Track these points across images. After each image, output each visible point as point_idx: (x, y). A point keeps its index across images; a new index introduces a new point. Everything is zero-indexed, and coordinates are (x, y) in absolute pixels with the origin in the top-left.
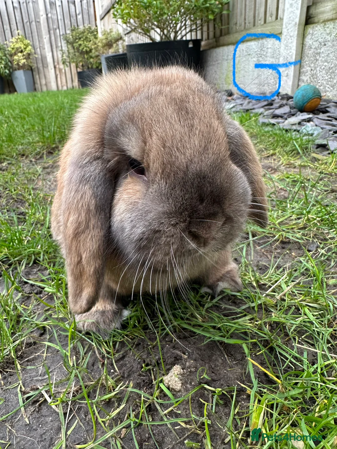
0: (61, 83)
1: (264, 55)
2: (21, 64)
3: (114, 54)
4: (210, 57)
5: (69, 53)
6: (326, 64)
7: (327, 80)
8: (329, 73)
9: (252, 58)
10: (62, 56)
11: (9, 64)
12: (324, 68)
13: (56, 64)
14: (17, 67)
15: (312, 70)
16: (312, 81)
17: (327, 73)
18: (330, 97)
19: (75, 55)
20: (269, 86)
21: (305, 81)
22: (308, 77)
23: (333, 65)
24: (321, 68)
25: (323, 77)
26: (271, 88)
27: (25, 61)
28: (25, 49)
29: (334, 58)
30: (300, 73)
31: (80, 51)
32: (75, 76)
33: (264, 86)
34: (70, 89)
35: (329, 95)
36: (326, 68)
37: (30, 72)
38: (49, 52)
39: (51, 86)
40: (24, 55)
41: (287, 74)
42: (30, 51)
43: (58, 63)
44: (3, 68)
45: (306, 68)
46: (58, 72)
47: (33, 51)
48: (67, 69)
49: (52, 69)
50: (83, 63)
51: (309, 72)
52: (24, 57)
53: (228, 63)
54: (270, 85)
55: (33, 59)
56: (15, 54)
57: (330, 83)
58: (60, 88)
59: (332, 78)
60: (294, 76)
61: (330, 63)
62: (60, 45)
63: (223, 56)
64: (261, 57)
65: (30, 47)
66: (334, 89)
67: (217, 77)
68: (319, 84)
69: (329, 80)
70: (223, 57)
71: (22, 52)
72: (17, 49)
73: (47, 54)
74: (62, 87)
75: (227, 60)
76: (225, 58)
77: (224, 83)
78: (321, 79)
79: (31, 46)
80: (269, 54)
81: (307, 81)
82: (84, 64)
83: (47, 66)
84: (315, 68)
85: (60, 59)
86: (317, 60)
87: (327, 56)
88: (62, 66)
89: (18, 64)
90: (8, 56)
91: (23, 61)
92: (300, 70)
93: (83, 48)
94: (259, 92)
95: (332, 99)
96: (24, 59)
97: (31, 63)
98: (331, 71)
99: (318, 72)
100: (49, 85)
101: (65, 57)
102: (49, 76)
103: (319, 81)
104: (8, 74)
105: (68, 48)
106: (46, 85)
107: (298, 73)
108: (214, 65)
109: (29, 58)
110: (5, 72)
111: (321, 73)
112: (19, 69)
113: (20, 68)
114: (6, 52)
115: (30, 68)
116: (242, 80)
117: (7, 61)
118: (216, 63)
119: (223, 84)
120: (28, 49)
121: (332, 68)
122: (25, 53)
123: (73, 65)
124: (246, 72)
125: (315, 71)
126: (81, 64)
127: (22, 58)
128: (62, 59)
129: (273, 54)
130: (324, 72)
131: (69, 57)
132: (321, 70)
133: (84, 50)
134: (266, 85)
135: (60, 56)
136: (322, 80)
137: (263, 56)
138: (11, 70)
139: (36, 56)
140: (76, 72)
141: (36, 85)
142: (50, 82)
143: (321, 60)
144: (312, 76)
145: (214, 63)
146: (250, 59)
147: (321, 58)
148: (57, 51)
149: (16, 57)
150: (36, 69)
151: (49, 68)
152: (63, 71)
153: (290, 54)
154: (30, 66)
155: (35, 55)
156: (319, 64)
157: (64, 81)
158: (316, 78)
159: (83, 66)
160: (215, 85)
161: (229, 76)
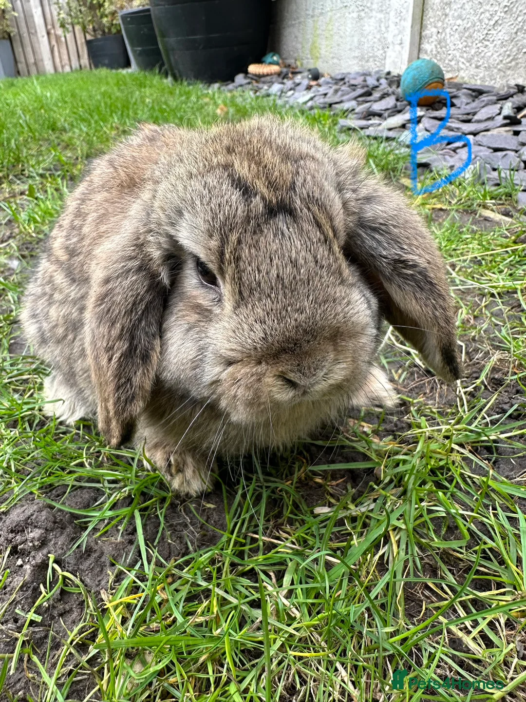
0: (61, 61)
1: (368, 8)
3: (141, 8)
4: (288, 12)
5: (70, 7)
6: (459, 22)
7: (462, 49)
8: (464, 38)
9: (349, 13)
10: (59, 14)
12: (456, 29)
13: (49, 27)
15: (439, 32)
16: (438, 52)
17: (461, 39)
18: (466, 79)
19: (80, 11)
20: (375, 61)
21: (429, 52)
22: (433, 46)
23: (470, 24)
24: (452, 29)
25: (455, 45)
26: (378, 64)
29: (471, 11)
30: (421, 38)
31: (88, 4)
32: (82, 48)
33: (367, 61)
34: (76, 70)
35: (464, 75)
36: (459, 30)
37: (8, 43)
38: (36, 7)
39: (43, 65)
41: (401, 40)
42: (5, 5)
43: (54, 27)
45: (430, 31)
46: (54, 42)
47: (10, 5)
48: (69, 36)
49: (43, 36)
50: (95, 24)
51: (435, 37)
53: (314, 21)
54: (377, 59)
55: (11, 20)
57: (465, 55)
58: (60, 69)
59: (469, 47)
60: (412, 44)
61: (465, 21)
63: (307, 10)
64: (363, 10)
66: (470, 65)
67: (299, 46)
68: (450, 57)
69: (464, 49)
70: (307, 12)
73: (34, 11)
74: (63, 67)
75: (313, 17)
76: (310, 12)
77: (309, 56)
78: (453, 47)
80: (375, 6)
81: (432, 51)
82: (96, 27)
83: (36, 32)
84: (444, 29)
85: (56, 18)
86: (446, 15)
87: (461, 8)
88: (60, 32)
92: (421, 33)
94: (361, 71)
95: (467, 82)
97: (7, 26)
98: (467, 34)
99: (448, 37)
100: (40, 64)
101: (63, 15)
102: (40, 47)
103: (449, 52)
106: (35, 64)
107: (417, 38)
108: (293, 25)
109: (3, 17)
111: (452, 37)
115: (6, 36)
116: (336, 52)
118: (297, 22)
119: (307, 58)
121: (468, 28)
123: (78, 28)
124: (341, 37)
125: (443, 35)
126: (91, 27)
128: (59, 19)
129: (381, 6)
130: (457, 36)
131: (71, 15)
132: (452, 33)
133: (94, 3)
134: (371, 60)
135: (55, 13)
136: (454, 50)
137: (366, 10)
139: (16, 14)
140: (83, 40)
141: (20, 66)
142: (42, 60)
143: (453, 17)
144: (439, 44)
145: (293, 22)
146: (347, 14)
147: (453, 12)
148: (49, 5)
150: (18, 37)
151: (39, 35)
152: (63, 39)
153: (406, 5)
154: (6, 31)
155: (13, 13)
156: (449, 23)
157: (65, 57)
158: (445, 47)
159: (94, 30)
160: (296, 60)
161: (317, 45)
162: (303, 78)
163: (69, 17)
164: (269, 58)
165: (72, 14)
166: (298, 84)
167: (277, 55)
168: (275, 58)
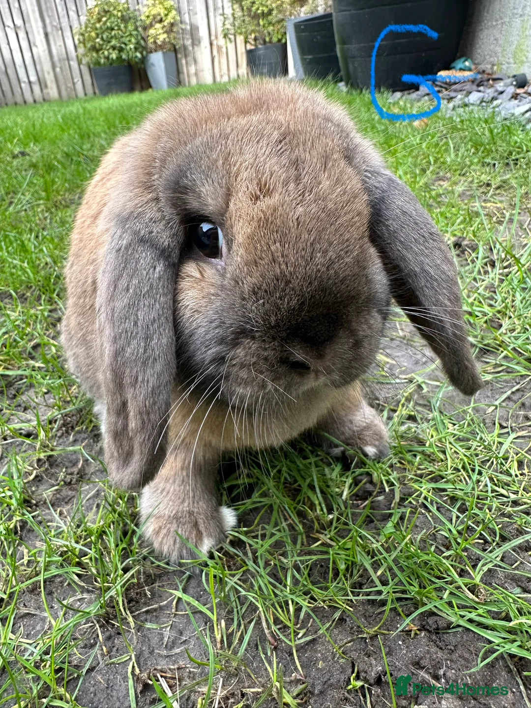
0: (220, 71)
2: (159, 42)
4: (488, 12)
5: (234, 18)
10: (224, 24)
11: (142, 42)
13: (213, 38)
14: (153, 46)
19: (244, 21)
27: (165, 36)
28: (166, 15)
31: (252, 14)
32: (242, 58)
34: (233, 80)
37: (173, 55)
38: (202, 20)
39: (203, 76)
40: (164, 26)
42: (174, 18)
43: (216, 38)
44: (133, 50)
46: (215, 53)
47: (179, 19)
48: (231, 47)
49: (206, 47)
50: (257, 34)
52: (165, 29)
53: (523, 21)
55: (178, 32)
56: (151, 25)
58: (218, 79)
62: (220, 5)
63: (514, 9)
65: (174, 12)
67: (499, 49)
70: (515, 11)
71: (161, 21)
72: (155, 16)
73: (200, 22)
74: (221, 76)
75: (521, 16)
76: (519, 11)
77: (511, 60)
79: (176, 10)
82: (258, 36)
83: (200, 43)
85: (220, 29)
88: (222, 42)
89: (155, 42)
90: (140, 29)
91: (163, 37)
93: (258, 9)
96: (164, 33)
97: (174, 38)
100: (200, 74)
101: (227, 26)
102: (202, 59)
104: (140, 59)
105: (233, 10)
106: (196, 74)
108: (494, 27)
109: (172, 31)
110: (136, 57)
112: (156, 51)
113: (158, 48)
114: (138, 24)
115: (173, 49)
117: (139, 38)
118: (499, 22)
119: (508, 63)
120: (169, 17)
122: (165, 23)
123: (240, 39)
126: (253, 36)
127: (161, 31)
128: (223, 30)
131: (234, 26)
133: (259, 12)
135: (220, 24)
138: (144, 53)
139: (183, 27)
140: (244, 50)
142: (203, 70)
145: (494, 23)
148: (215, 16)
149: (152, 31)
150: (182, 50)
151: (202, 46)
152: (224, 50)
154: (173, 44)
155: (180, 26)
157: (225, 67)
159: (255, 39)
160: (493, 65)
161: (523, 47)
162: (507, 86)
163: (232, 28)
164: (460, 64)
165: (236, 23)
166: (502, 93)
167: (469, 60)
168: (467, 63)
